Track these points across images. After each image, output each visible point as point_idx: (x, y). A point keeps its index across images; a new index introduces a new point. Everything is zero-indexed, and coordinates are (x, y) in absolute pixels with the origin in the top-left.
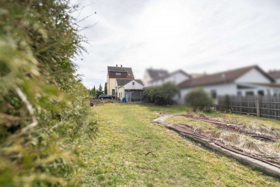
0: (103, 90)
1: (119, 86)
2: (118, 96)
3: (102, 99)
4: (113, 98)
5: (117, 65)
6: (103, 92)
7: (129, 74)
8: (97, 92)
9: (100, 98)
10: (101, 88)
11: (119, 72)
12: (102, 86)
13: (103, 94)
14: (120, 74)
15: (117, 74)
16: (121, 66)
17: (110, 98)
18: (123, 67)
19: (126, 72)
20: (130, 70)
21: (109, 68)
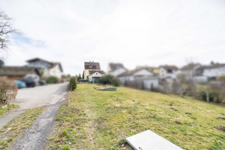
0: (82, 76)
1: (90, 75)
2: (89, 80)
3: (81, 82)
4: (87, 81)
5: (90, 61)
6: (81, 78)
7: (97, 67)
8: (78, 77)
9: (80, 81)
10: (80, 75)
11: (91, 66)
12: (81, 74)
13: (81, 79)
14: (92, 67)
15: (90, 67)
16: (93, 61)
17: (85, 81)
18: (94, 62)
19: (96, 66)
20: (98, 64)
21: (85, 63)
